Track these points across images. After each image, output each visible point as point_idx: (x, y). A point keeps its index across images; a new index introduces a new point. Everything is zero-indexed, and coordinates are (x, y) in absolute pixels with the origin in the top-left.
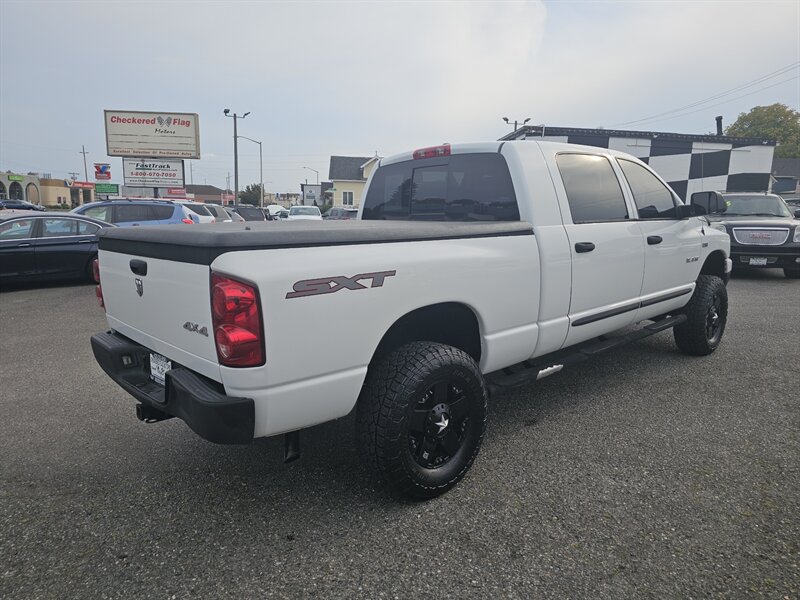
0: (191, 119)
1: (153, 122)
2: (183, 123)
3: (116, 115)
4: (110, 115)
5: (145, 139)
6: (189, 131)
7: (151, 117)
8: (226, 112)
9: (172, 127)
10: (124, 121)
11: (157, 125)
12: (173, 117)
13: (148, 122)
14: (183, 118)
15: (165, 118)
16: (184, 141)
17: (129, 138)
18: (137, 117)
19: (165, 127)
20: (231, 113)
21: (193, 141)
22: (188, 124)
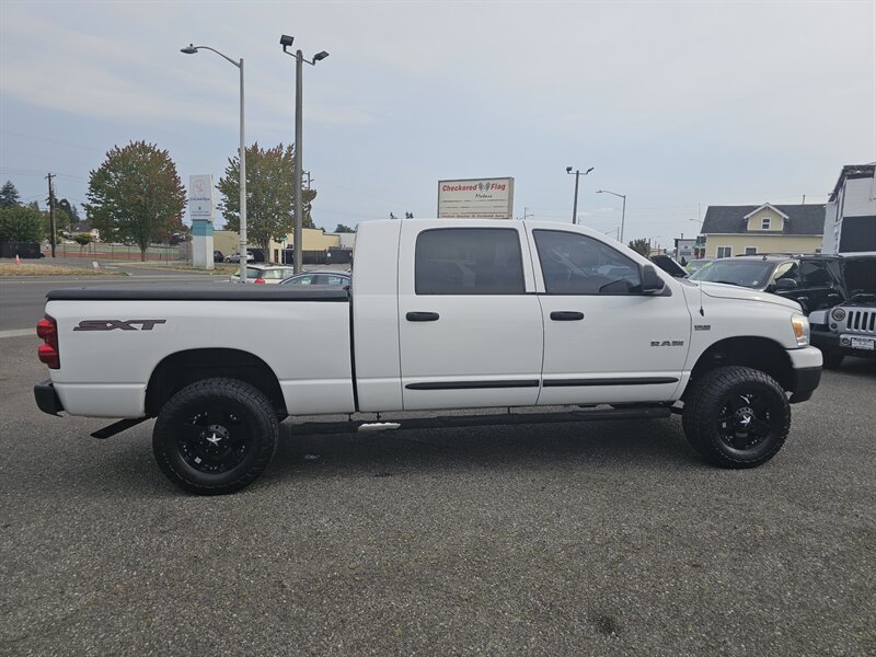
0: (506, 182)
1: (475, 188)
2: (500, 187)
3: (447, 184)
4: (442, 185)
5: (467, 204)
6: (504, 194)
7: (473, 184)
8: (569, 169)
9: (490, 192)
10: (452, 189)
11: (478, 191)
12: (491, 182)
13: (471, 188)
14: (501, 183)
15: (484, 183)
16: (499, 203)
17: (454, 204)
18: (463, 184)
19: (484, 192)
20: (574, 171)
21: (506, 203)
22: (503, 187)
